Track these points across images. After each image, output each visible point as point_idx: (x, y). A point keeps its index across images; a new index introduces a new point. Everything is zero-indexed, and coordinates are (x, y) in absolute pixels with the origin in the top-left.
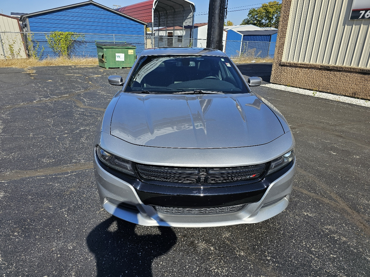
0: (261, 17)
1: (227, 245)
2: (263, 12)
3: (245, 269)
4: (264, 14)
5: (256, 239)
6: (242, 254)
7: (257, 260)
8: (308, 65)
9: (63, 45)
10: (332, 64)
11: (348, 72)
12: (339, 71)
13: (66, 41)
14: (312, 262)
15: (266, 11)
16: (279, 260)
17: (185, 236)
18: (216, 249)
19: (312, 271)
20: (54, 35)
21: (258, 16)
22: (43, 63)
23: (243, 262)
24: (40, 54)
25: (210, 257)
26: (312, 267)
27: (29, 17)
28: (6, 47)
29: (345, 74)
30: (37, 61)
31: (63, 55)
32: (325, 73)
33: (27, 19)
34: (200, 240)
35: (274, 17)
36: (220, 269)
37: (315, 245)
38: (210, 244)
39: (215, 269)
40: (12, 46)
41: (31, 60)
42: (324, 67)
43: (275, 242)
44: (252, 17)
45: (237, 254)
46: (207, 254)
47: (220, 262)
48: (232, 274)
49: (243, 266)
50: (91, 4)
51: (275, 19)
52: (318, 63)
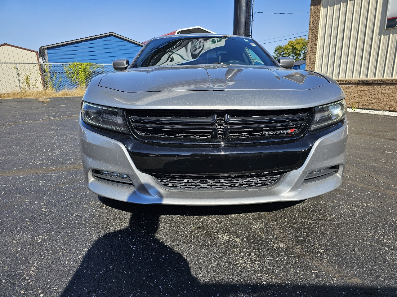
0: (288, 54)
1: (260, 236)
2: (290, 49)
3: (287, 263)
4: (291, 50)
5: (300, 230)
6: (282, 246)
7: (304, 253)
8: (344, 81)
9: (81, 76)
10: (370, 77)
11: (389, 84)
12: (380, 84)
13: (84, 71)
14: (386, 255)
15: (293, 47)
16: (336, 252)
17: (199, 228)
18: (242, 240)
19: (389, 266)
20: (72, 65)
21: (284, 52)
22: (60, 94)
23: (284, 255)
24: (57, 85)
25: (235, 250)
26: (388, 261)
27: (48, 49)
28: (23, 78)
29: (388, 87)
30: (53, 92)
31: (81, 86)
32: (364, 87)
33: (46, 51)
34: (221, 232)
35: (301, 54)
36: (249, 263)
37: (386, 236)
38: (235, 235)
39: (242, 263)
40: (29, 77)
41: (47, 91)
42: (362, 81)
43: (328, 233)
44: (278, 54)
45: (273, 246)
46: (230, 246)
47: (249, 255)
48: (268, 269)
49: (284, 259)
50: (112, 35)
51: (302, 55)
52: (355, 78)
